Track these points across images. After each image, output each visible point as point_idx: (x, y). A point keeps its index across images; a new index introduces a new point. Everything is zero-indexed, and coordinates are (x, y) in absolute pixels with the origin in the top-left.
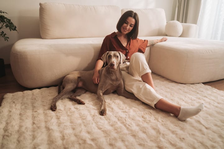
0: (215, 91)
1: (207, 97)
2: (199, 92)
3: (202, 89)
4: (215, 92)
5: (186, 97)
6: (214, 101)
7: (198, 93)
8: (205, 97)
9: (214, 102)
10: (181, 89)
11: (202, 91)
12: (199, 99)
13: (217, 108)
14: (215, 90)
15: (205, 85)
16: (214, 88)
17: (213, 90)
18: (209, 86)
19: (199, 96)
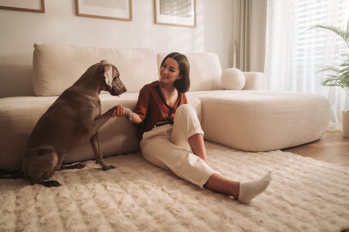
1: (288, 166)
3: (279, 157)
4: (299, 160)
5: (259, 168)
6: (299, 170)
10: (250, 159)
11: (281, 160)
12: (278, 169)
13: (303, 179)
15: (284, 152)
16: (296, 155)
18: (290, 153)
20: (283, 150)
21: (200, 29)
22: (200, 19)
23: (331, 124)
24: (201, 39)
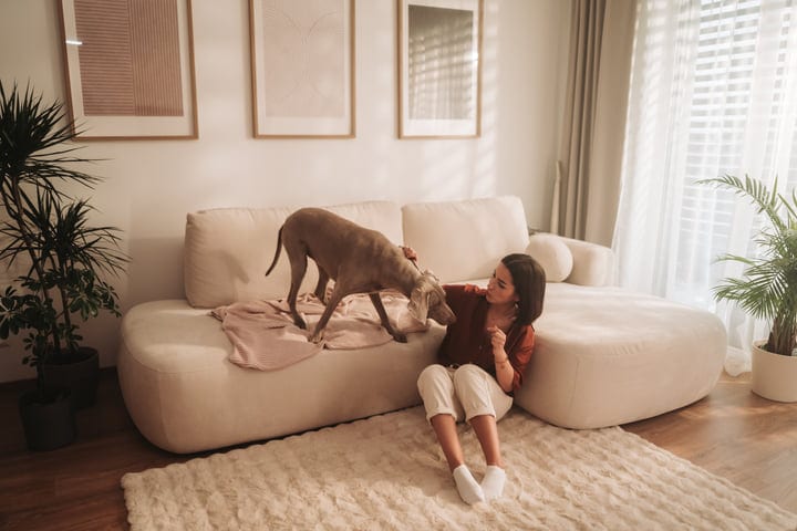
0: (650, 451)
1: (625, 470)
2: (610, 455)
3: (615, 445)
4: (648, 454)
5: (575, 471)
6: (641, 480)
7: (605, 458)
8: (622, 468)
9: (642, 484)
10: (564, 448)
11: (616, 452)
12: (607, 474)
13: (643, 500)
14: (650, 447)
15: (626, 430)
16: (646, 441)
17: (644, 447)
18: (635, 436)
19: (607, 466)
20: (626, 427)
21: (488, 139)
22: (489, 119)
23: (731, 350)
24: (488, 162)
